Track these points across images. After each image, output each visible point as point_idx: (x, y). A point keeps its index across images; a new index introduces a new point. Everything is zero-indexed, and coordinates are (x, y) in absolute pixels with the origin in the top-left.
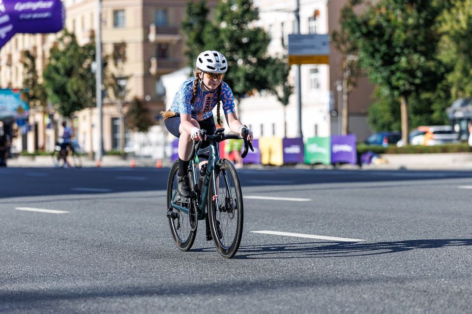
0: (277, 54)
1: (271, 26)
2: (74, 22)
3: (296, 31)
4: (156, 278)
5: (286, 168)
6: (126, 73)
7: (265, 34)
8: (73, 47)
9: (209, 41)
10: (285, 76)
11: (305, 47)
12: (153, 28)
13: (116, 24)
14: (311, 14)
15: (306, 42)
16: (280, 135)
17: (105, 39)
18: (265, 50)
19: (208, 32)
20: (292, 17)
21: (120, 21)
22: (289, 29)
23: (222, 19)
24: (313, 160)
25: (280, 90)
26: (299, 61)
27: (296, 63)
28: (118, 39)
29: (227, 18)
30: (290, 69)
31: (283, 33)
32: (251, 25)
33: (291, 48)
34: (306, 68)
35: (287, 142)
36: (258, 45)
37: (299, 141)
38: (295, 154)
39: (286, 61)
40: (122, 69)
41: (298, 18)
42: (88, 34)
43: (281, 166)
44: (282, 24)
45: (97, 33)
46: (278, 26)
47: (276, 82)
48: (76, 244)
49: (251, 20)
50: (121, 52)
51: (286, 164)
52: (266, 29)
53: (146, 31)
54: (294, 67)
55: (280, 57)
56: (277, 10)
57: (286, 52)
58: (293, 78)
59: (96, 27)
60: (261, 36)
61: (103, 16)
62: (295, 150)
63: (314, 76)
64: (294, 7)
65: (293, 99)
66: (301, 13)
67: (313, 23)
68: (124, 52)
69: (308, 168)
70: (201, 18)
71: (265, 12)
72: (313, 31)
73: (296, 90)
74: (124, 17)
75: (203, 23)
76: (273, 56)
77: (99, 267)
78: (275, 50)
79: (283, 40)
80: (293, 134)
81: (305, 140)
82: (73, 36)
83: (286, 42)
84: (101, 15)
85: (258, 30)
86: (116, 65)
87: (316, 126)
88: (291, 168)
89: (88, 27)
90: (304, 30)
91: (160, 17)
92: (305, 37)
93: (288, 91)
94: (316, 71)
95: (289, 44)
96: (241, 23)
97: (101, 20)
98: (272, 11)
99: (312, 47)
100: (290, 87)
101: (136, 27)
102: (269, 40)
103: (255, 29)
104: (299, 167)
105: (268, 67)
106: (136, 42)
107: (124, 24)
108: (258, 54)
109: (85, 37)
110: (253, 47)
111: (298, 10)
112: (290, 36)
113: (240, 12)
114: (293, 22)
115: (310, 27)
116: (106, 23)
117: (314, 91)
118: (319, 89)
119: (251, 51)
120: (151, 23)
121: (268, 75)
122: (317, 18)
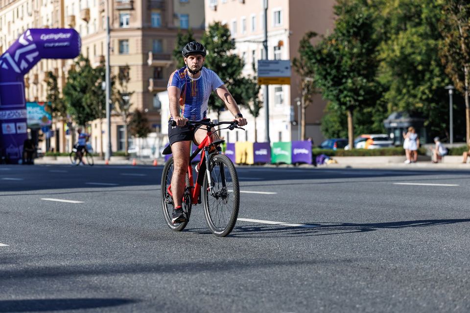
0: (249, 75)
1: (244, 53)
2: (88, 49)
3: (264, 58)
4: (154, 256)
5: (256, 166)
6: (130, 90)
7: (240, 60)
8: (87, 69)
10: (256, 93)
11: (272, 71)
12: (150, 54)
13: (121, 51)
14: (276, 44)
15: (272, 67)
16: (252, 140)
17: (112, 64)
18: (240, 73)
20: (261, 46)
21: (125, 47)
22: (258, 56)
24: (278, 161)
25: (251, 104)
26: (267, 81)
27: (264, 83)
28: (123, 64)
29: (210, 47)
30: (260, 88)
31: (254, 59)
32: (229, 53)
33: (260, 72)
34: (272, 88)
35: (257, 146)
36: (234, 68)
37: (267, 145)
39: (256, 81)
40: (126, 87)
41: (266, 48)
42: (99, 59)
43: (252, 165)
44: (254, 52)
45: (106, 58)
46: (251, 53)
47: (249, 98)
48: (89, 228)
49: (229, 49)
50: (126, 74)
51: (256, 163)
52: (241, 56)
53: (145, 57)
54: (263, 87)
55: (251, 78)
56: (249, 41)
57: (256, 75)
58: (262, 95)
59: (105, 53)
60: (236, 62)
61: (111, 46)
62: (263, 152)
63: (278, 93)
64: (263, 39)
65: (262, 112)
66: (269, 44)
67: (277, 52)
68: (128, 73)
69: (274, 166)
71: (240, 42)
72: (277, 58)
73: (264, 105)
74: (127, 45)
76: (247, 78)
78: (248, 72)
79: (254, 65)
80: (262, 139)
81: (272, 144)
82: (87, 60)
83: (256, 67)
84: (109, 44)
85: (234, 57)
86: (121, 84)
87: (280, 133)
88: (260, 166)
89: (99, 53)
90: (271, 57)
91: (156, 45)
92: (271, 62)
93: (258, 106)
94: (280, 90)
95: (258, 68)
96: (221, 51)
97: (109, 48)
98: (245, 41)
99: (278, 71)
100: (260, 102)
101: (137, 53)
102: (243, 65)
103: (231, 55)
104: (266, 166)
105: (242, 86)
106: (137, 65)
107: (128, 51)
108: (234, 76)
109: (96, 62)
110: (230, 71)
111: (266, 41)
112: (259, 61)
113: (220, 42)
114: (262, 50)
115: (275, 55)
116: (113, 51)
117: (279, 105)
118: (282, 104)
119: (228, 74)
120: (149, 51)
121: (242, 92)
122: (282, 48)
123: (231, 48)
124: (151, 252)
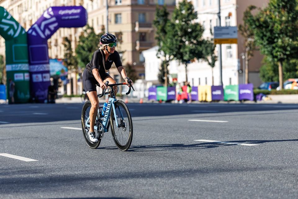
0: (208, 38)
1: (204, 22)
2: (93, 20)
3: (218, 25)
4: (141, 167)
5: (213, 103)
6: (123, 49)
7: (201, 27)
8: (92, 35)
9: (169, 31)
10: (213, 51)
11: (224, 34)
12: (137, 24)
13: (116, 22)
14: (227, 15)
15: (224, 31)
16: (210, 84)
17: (110, 31)
18: (201, 36)
19: (169, 26)
20: (216, 17)
21: (119, 19)
22: (214, 24)
23: (176, 18)
24: (229, 99)
25: (210, 58)
26: (221, 42)
27: (219, 43)
28: (118, 30)
29: (179, 17)
30: (215, 46)
31: (211, 26)
32: (193, 22)
33: (216, 35)
34: (224, 46)
35: (214, 88)
36: (197, 33)
37: (221, 88)
38: (218, 95)
39: (213, 42)
40: (120, 47)
41: (220, 17)
42: (100, 28)
43: (210, 102)
44: (211, 21)
45: (106, 27)
46: (209, 22)
47: (208, 54)
49: (193, 19)
50: (120, 38)
51: (213, 100)
52: (202, 24)
53: (134, 25)
54: (218, 45)
55: (210, 39)
56: (207, 13)
57: (213, 37)
58: (217, 52)
59: (105, 23)
60: (198, 28)
61: (109, 18)
62: (218, 92)
63: (229, 50)
64: (217, 12)
65: (217, 63)
66: (221, 15)
67: (228, 20)
68: (121, 37)
69: (226, 103)
70: (165, 18)
71: (201, 14)
72: (228, 25)
73: (219, 59)
74: (121, 18)
75: (166, 21)
76: (206, 39)
77: (109, 161)
78: (207, 36)
79: (211, 30)
80: (217, 83)
81: (224, 87)
82: (92, 29)
83: (213, 31)
84: (108, 17)
85: (197, 25)
87: (230, 79)
88: (216, 103)
89: (100, 23)
90: (223, 24)
91: (141, 17)
92: (223, 28)
93: (214, 59)
94: (230, 47)
95: (214, 32)
96: (187, 20)
97: (108, 19)
98: (205, 13)
99: (228, 34)
100: (215, 57)
101: (128, 23)
102: (203, 30)
103: (195, 24)
104: (221, 102)
105: (203, 45)
106: (128, 32)
107: (121, 21)
108: (197, 38)
109: (99, 30)
110: (194, 34)
111: (219, 13)
112: (215, 28)
113: (186, 14)
114: (217, 19)
115: (226, 23)
116: (110, 21)
117: (229, 59)
118: (232, 58)
119: (193, 37)
120: (136, 21)
121: (203, 50)
122: (230, 17)
123: (194, 18)
124: (139, 164)
